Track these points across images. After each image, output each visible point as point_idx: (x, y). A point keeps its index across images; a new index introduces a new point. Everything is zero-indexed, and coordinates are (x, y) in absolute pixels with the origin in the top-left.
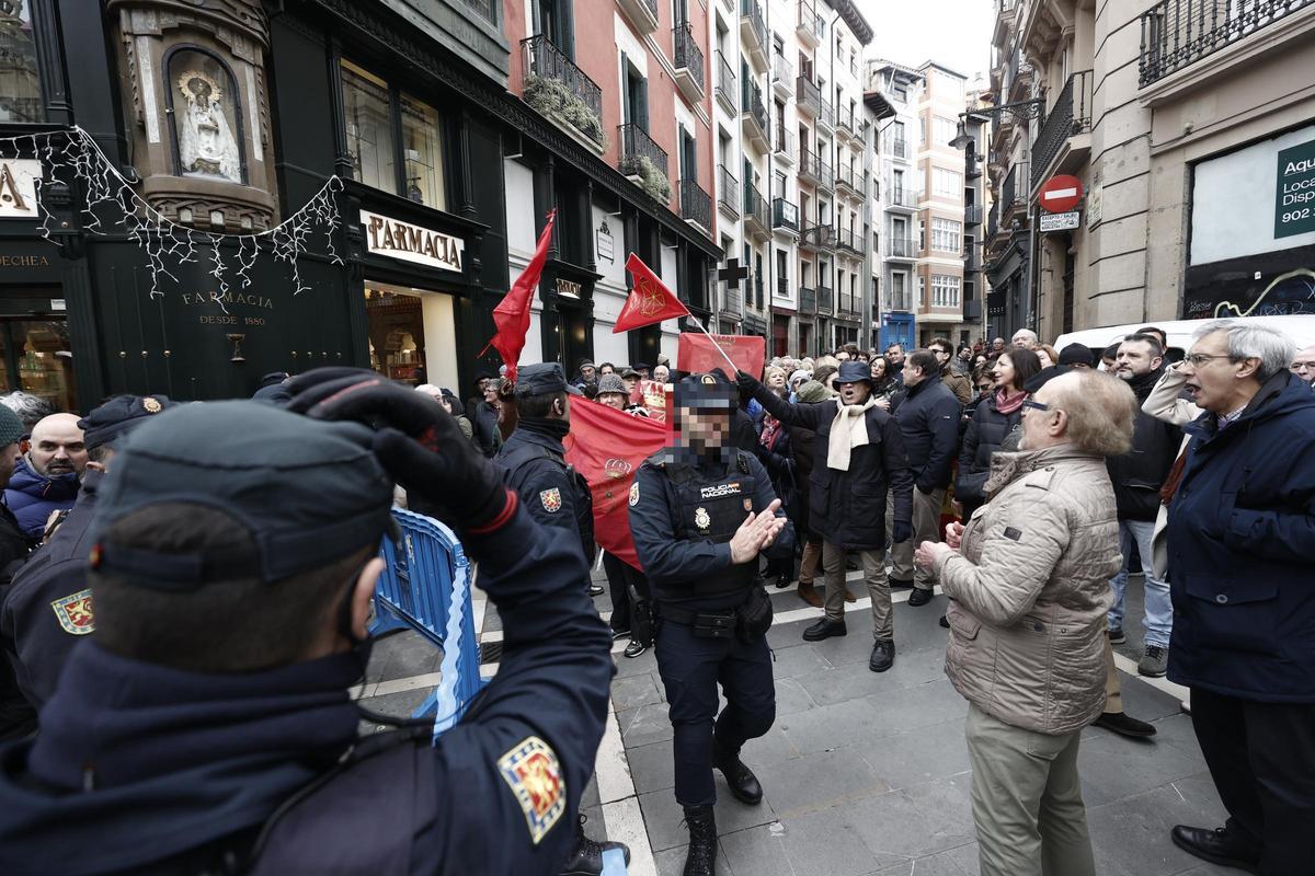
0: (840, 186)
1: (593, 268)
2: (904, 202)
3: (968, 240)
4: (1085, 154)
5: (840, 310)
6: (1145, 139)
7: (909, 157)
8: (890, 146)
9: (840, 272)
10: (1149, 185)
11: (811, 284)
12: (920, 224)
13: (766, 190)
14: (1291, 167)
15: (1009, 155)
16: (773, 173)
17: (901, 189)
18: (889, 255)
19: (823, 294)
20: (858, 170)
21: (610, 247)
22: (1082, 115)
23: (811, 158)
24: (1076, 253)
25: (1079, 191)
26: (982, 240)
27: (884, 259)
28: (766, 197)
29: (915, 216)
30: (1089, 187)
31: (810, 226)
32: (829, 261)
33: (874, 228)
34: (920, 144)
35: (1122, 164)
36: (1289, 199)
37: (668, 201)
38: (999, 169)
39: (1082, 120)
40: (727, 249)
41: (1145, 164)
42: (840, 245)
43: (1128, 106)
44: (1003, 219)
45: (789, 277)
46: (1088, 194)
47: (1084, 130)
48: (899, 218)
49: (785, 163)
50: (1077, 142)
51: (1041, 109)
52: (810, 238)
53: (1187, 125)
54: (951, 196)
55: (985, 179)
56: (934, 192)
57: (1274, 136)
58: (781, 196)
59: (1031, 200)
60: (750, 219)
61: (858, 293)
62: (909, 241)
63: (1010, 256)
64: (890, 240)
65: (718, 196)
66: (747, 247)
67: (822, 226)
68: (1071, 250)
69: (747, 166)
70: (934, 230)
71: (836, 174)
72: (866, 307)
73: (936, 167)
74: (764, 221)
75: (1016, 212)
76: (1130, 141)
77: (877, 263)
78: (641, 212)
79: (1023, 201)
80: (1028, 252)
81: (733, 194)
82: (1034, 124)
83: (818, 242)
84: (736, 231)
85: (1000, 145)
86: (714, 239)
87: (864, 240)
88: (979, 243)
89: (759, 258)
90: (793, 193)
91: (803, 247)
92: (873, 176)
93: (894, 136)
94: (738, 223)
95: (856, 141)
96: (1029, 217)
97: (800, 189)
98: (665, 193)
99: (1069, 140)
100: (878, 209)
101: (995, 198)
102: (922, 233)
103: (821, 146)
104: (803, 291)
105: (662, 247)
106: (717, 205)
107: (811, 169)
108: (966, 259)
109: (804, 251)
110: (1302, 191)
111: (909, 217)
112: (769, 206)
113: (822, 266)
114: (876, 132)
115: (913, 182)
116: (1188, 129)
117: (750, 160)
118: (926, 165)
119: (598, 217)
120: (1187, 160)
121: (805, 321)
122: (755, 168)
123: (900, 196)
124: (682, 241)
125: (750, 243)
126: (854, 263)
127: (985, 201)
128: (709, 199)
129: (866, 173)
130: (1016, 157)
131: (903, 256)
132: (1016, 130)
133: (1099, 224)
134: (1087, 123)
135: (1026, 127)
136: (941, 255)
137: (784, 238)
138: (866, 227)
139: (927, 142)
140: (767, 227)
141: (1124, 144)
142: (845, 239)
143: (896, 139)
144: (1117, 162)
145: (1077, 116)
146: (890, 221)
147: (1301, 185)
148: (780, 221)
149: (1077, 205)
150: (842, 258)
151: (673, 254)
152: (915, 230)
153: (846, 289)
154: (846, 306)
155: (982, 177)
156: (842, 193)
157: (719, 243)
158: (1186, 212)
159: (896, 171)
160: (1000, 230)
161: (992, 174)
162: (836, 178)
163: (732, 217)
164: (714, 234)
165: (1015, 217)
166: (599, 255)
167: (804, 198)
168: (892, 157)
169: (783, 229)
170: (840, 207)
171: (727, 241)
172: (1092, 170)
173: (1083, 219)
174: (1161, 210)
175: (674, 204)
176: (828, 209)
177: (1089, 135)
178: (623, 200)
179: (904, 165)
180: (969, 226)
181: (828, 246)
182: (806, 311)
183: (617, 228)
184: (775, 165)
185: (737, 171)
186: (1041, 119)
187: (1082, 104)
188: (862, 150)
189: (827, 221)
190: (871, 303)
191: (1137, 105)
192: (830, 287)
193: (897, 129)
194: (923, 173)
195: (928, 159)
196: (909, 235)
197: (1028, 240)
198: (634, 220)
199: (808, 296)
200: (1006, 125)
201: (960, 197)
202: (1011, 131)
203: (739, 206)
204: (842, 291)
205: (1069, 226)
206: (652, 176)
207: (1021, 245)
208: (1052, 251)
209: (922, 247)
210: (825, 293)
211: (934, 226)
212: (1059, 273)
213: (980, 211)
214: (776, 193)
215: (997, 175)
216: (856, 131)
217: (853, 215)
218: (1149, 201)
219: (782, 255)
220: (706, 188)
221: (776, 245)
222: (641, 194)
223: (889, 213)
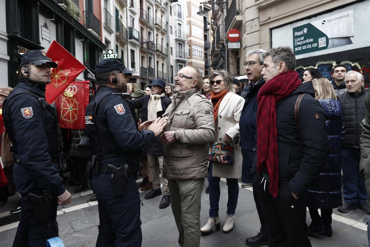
0: (157, 26)
1: (39, 43)
2: (182, 36)
3: (206, 54)
4: (240, 22)
5: (158, 77)
6: (257, 19)
7: (183, 19)
8: (176, 13)
9: (158, 62)
10: (260, 35)
11: (146, 66)
12: (188, 46)
13: (126, 23)
14: (296, 34)
15: (218, 22)
16: (129, 16)
17: (180, 31)
18: (177, 57)
19: (151, 71)
20: (164, 21)
21: (48, 35)
22: (239, 8)
23: (144, 13)
24: (240, 58)
25: (240, 35)
26: (210, 54)
27: (175, 58)
28: (125, 25)
29: (186, 42)
30: (242, 34)
31: (144, 41)
32: (152, 57)
33: (171, 45)
34: (187, 15)
35: (251, 27)
36: (296, 43)
37: (79, 19)
38: (215, 27)
39: (239, 10)
40: (107, 45)
41: (258, 28)
42: (157, 51)
43: (252, 7)
44: (217, 45)
45: (136, 61)
46: (242, 36)
47: (240, 14)
48: (180, 43)
49: (133, 13)
50: (238, 18)
51: (227, 6)
52: (145, 46)
53: (269, 16)
54: (199, 37)
55: (211, 32)
56: (193, 34)
57: (291, 23)
58: (131, 26)
59: (225, 38)
60: (118, 34)
61: (165, 71)
62: (184, 52)
63: (220, 59)
64: (177, 51)
65: (103, 21)
66: (117, 46)
67: (149, 41)
68: (238, 56)
69: (117, 11)
70: (193, 49)
71: (155, 21)
72: (168, 77)
73: (193, 25)
74: (124, 36)
75: (221, 42)
76: (253, 19)
77: (172, 59)
78: (65, 21)
79: (223, 38)
80: (225, 57)
81: (110, 22)
82: (225, 10)
83: (148, 48)
84: (112, 38)
85: (215, 17)
86: (102, 39)
87: (167, 50)
88: (209, 55)
89: (122, 52)
90: (137, 26)
91: (142, 49)
92: (170, 24)
93: (177, 10)
94: (113, 35)
95: (163, 9)
96: (225, 44)
97: (140, 25)
98: (78, 14)
99: (236, 16)
100: (172, 38)
101: (214, 38)
102: (189, 49)
103: (149, 8)
104: (142, 68)
105: (76, 40)
106: (103, 25)
107: (145, 17)
108: (205, 61)
109: (142, 51)
110: (299, 41)
111: (184, 43)
112: (127, 30)
113: (150, 58)
114: (171, 7)
115: (185, 29)
116: (269, 17)
117: (118, 9)
118: (190, 23)
119: (42, 20)
120: (270, 28)
121: (143, 81)
122: (120, 13)
123: (180, 34)
124: (86, 38)
125: (118, 45)
126: (163, 59)
127: (211, 39)
128: (99, 22)
129: (167, 23)
130: (220, 22)
131: (182, 58)
132: (220, 13)
133: (246, 47)
134: (241, 12)
135: (223, 12)
136: (196, 59)
137: (133, 44)
138: (168, 45)
139: (190, 15)
140: (126, 39)
141: (252, 20)
142: (159, 48)
143: (178, 11)
144: (250, 26)
145: (237, 9)
146: (177, 43)
147: (299, 39)
148: (132, 37)
149: (239, 40)
150: (158, 56)
151: (81, 44)
152: (187, 48)
153: (160, 69)
154: (161, 76)
155: (210, 31)
156: (158, 29)
157: (104, 42)
158: (270, 45)
159: (179, 24)
160: (216, 49)
161: (213, 29)
162: (155, 23)
163: (110, 32)
164: (101, 37)
165: (221, 44)
166: (42, 38)
167: (142, 29)
168: (177, 18)
169: (133, 40)
170: (157, 35)
171: (108, 42)
172: (243, 28)
173: (241, 45)
174: (263, 44)
175: (82, 20)
176: (152, 35)
177: (242, 16)
178: (56, 14)
179: (181, 22)
180: (206, 49)
181: (152, 50)
182: (144, 77)
183: (52, 27)
184: (129, 13)
185: (112, 12)
186: (227, 9)
187: (239, 5)
188: (165, 13)
189: (152, 40)
190: (170, 76)
191: (255, 8)
192: (153, 67)
193: (178, 8)
194: (189, 26)
195: (190, 21)
196: (184, 50)
197: (225, 53)
198: (62, 25)
199: (144, 70)
200: (216, 11)
201: (202, 37)
202: (218, 13)
203: (113, 27)
204: (158, 70)
205: (237, 47)
206: (71, 6)
207: (223, 54)
208: (233, 57)
209: (189, 55)
210: (151, 70)
211: (194, 47)
212: (235, 65)
213: (209, 43)
214: (129, 25)
215: (214, 29)
216: (163, 5)
217: (162, 39)
218: (260, 41)
219: (133, 52)
220: (97, 16)
221: (130, 47)
222: (65, 13)
223: (177, 40)
